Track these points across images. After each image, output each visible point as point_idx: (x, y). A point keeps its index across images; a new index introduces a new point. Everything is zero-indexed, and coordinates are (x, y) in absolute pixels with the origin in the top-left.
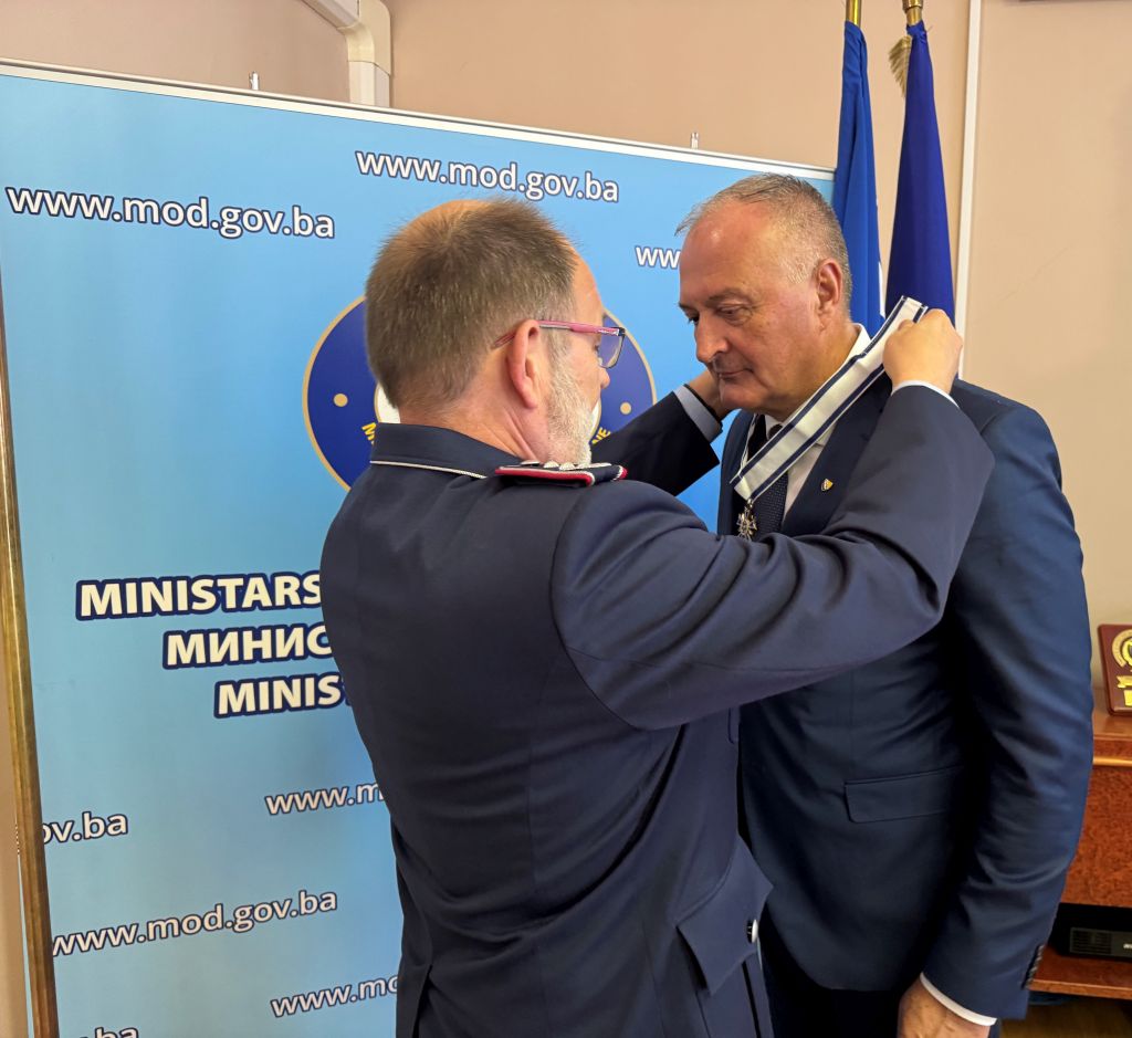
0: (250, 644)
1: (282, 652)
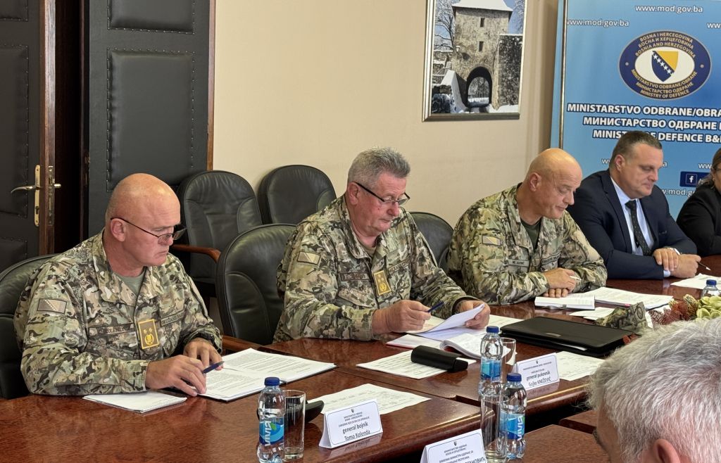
0: (602, 121)
1: (609, 124)
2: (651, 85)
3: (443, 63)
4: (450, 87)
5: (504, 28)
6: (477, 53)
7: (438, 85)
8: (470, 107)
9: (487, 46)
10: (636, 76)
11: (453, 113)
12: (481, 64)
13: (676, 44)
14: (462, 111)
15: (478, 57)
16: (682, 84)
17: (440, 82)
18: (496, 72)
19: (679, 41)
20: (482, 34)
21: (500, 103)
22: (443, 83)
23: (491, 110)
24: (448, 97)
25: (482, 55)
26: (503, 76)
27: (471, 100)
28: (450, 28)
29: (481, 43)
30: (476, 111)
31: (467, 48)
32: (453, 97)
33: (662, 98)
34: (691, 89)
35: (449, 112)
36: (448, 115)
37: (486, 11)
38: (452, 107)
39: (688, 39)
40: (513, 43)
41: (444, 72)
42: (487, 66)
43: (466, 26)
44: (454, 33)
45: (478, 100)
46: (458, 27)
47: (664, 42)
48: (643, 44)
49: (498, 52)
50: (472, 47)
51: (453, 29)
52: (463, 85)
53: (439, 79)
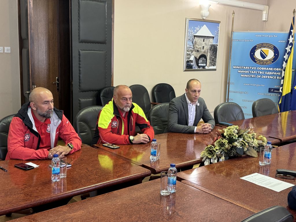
2: (260, 60)
3: (190, 53)
4: (192, 61)
5: (212, 42)
6: (202, 50)
7: (188, 60)
8: (199, 67)
9: (205, 48)
10: (255, 57)
11: (194, 69)
12: (203, 53)
13: (268, 47)
14: (196, 68)
15: (202, 52)
16: (270, 60)
17: (189, 59)
18: (208, 56)
19: (269, 46)
20: (204, 44)
21: (210, 66)
22: (190, 59)
23: (206, 68)
24: (192, 64)
25: (204, 50)
26: (211, 57)
27: (200, 65)
28: (193, 42)
29: (203, 47)
30: (201, 68)
31: (198, 48)
32: (194, 64)
33: (263, 64)
34: (273, 62)
35: (192, 68)
36: (192, 69)
37: (205, 36)
38: (193, 67)
39: (272, 46)
40: (215, 47)
41: (191, 56)
42: (205, 54)
43: (198, 41)
44: (194, 44)
45: (202, 65)
46: (195, 42)
47: (264, 47)
48: (257, 47)
49: (209, 50)
50: (200, 48)
51: (194, 42)
52: (197, 60)
53: (189, 58)
